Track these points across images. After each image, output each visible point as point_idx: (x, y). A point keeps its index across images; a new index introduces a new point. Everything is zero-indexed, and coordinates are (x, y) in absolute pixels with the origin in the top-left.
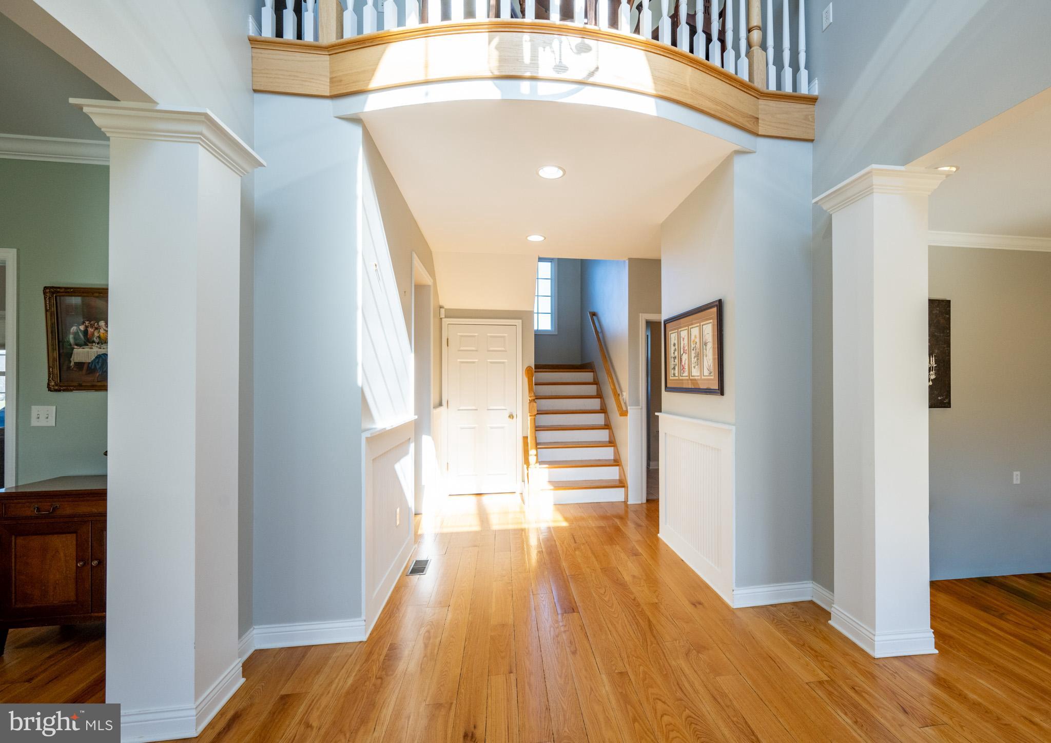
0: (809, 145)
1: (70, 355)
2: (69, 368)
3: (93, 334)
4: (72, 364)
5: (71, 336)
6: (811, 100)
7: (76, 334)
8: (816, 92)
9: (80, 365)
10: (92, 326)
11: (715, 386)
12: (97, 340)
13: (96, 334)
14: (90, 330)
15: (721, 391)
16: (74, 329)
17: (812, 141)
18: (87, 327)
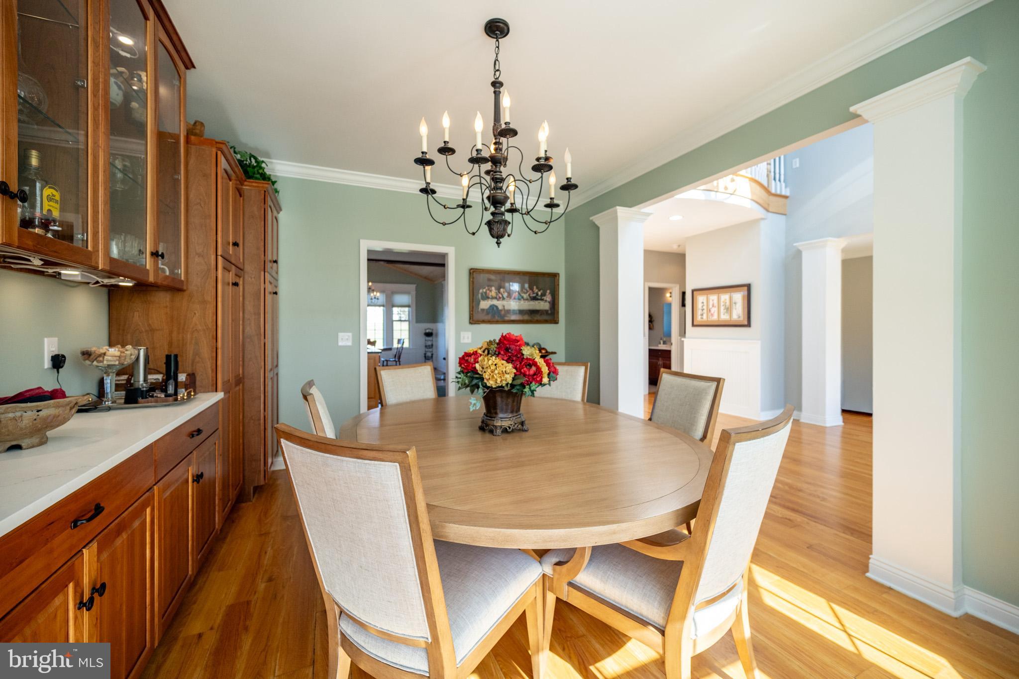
0: (784, 217)
1: (478, 304)
2: (478, 311)
3: (489, 294)
4: (479, 310)
5: (480, 295)
6: (786, 197)
7: (482, 294)
8: (788, 194)
9: (483, 310)
10: (489, 289)
11: (746, 323)
12: (490, 297)
13: (490, 294)
14: (488, 292)
15: (749, 325)
16: (481, 291)
17: (785, 215)
18: (486, 290)
